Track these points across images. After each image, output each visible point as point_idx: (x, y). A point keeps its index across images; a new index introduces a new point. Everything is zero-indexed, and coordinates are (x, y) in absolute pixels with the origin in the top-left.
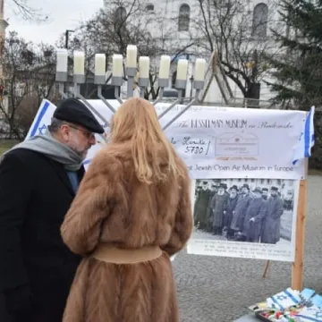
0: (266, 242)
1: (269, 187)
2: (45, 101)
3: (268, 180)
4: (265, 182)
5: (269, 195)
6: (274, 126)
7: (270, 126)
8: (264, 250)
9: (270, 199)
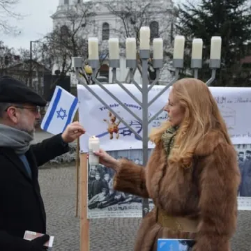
0: (244, 196)
1: (244, 151)
2: (58, 88)
3: (244, 145)
4: (241, 147)
5: (245, 157)
6: (247, 101)
7: (244, 101)
8: (242, 202)
9: (246, 161)
